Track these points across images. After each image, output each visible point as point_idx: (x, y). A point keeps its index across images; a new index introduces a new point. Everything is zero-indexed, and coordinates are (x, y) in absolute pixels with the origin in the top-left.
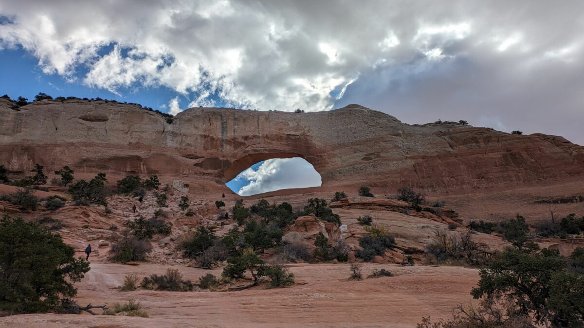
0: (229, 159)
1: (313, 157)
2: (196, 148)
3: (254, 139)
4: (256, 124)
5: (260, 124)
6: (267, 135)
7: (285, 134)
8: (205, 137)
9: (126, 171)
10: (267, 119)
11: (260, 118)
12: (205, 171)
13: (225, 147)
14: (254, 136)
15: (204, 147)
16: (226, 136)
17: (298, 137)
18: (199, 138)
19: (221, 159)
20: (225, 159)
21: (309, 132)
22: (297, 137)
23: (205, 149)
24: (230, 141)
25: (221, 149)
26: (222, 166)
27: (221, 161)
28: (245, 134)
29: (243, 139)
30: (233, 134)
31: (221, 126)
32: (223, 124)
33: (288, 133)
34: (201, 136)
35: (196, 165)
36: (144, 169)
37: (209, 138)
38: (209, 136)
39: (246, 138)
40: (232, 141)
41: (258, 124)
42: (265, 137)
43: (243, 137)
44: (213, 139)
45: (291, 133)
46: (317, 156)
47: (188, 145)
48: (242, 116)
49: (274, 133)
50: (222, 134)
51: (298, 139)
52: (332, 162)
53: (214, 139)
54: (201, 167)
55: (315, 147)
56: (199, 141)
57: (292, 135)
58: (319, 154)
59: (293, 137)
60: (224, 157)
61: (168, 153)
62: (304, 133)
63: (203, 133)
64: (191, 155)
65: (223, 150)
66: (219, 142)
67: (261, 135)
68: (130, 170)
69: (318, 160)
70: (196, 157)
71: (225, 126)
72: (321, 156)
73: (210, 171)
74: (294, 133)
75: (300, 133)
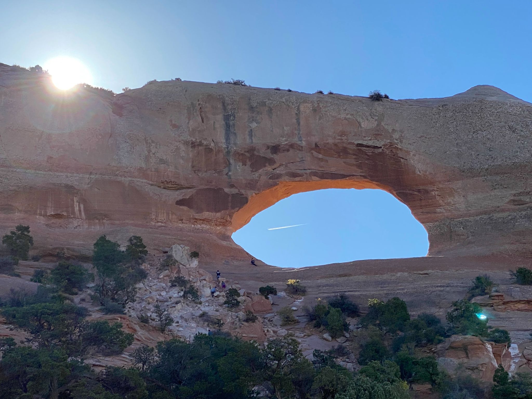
0: (243, 191)
1: (411, 192)
2: (176, 167)
3: (291, 151)
4: (294, 121)
5: (302, 123)
6: (316, 145)
7: (353, 143)
8: (194, 145)
9: (45, 216)
10: (315, 110)
11: (302, 109)
12: (197, 216)
13: (232, 168)
14: (292, 146)
15: (193, 167)
16: (235, 144)
17: (380, 150)
18: (183, 148)
19: (227, 190)
20: (234, 191)
21: (401, 142)
22: (377, 151)
23: (195, 169)
24: (242, 154)
25: (226, 170)
26: (230, 205)
27: (227, 195)
28: (272, 142)
29: (269, 151)
30: (248, 141)
31: (224, 123)
32: (227, 118)
33: (360, 142)
34: (186, 143)
35: (180, 203)
36: (80, 211)
37: (200, 148)
38: (200, 144)
39: (275, 149)
40: (248, 154)
41: (298, 120)
42: (312, 149)
43: (268, 147)
44: (209, 150)
45: (365, 143)
46: (419, 191)
47: (162, 161)
48: (264, 104)
49: (331, 141)
50: (227, 140)
51: (380, 154)
52: (448, 204)
53: (211, 150)
54: (190, 206)
55: (414, 172)
56: (183, 154)
57: (368, 147)
58: (421, 187)
59: (369, 151)
60: (232, 186)
61: (126, 180)
62: (391, 144)
63: (189, 139)
64: (168, 183)
65: (230, 173)
66: (221, 156)
67: (304, 144)
68: (52, 213)
69: (421, 200)
70: (180, 188)
71: (231, 123)
72: (427, 192)
73: (206, 214)
74: (370, 143)
75: (383, 143)
